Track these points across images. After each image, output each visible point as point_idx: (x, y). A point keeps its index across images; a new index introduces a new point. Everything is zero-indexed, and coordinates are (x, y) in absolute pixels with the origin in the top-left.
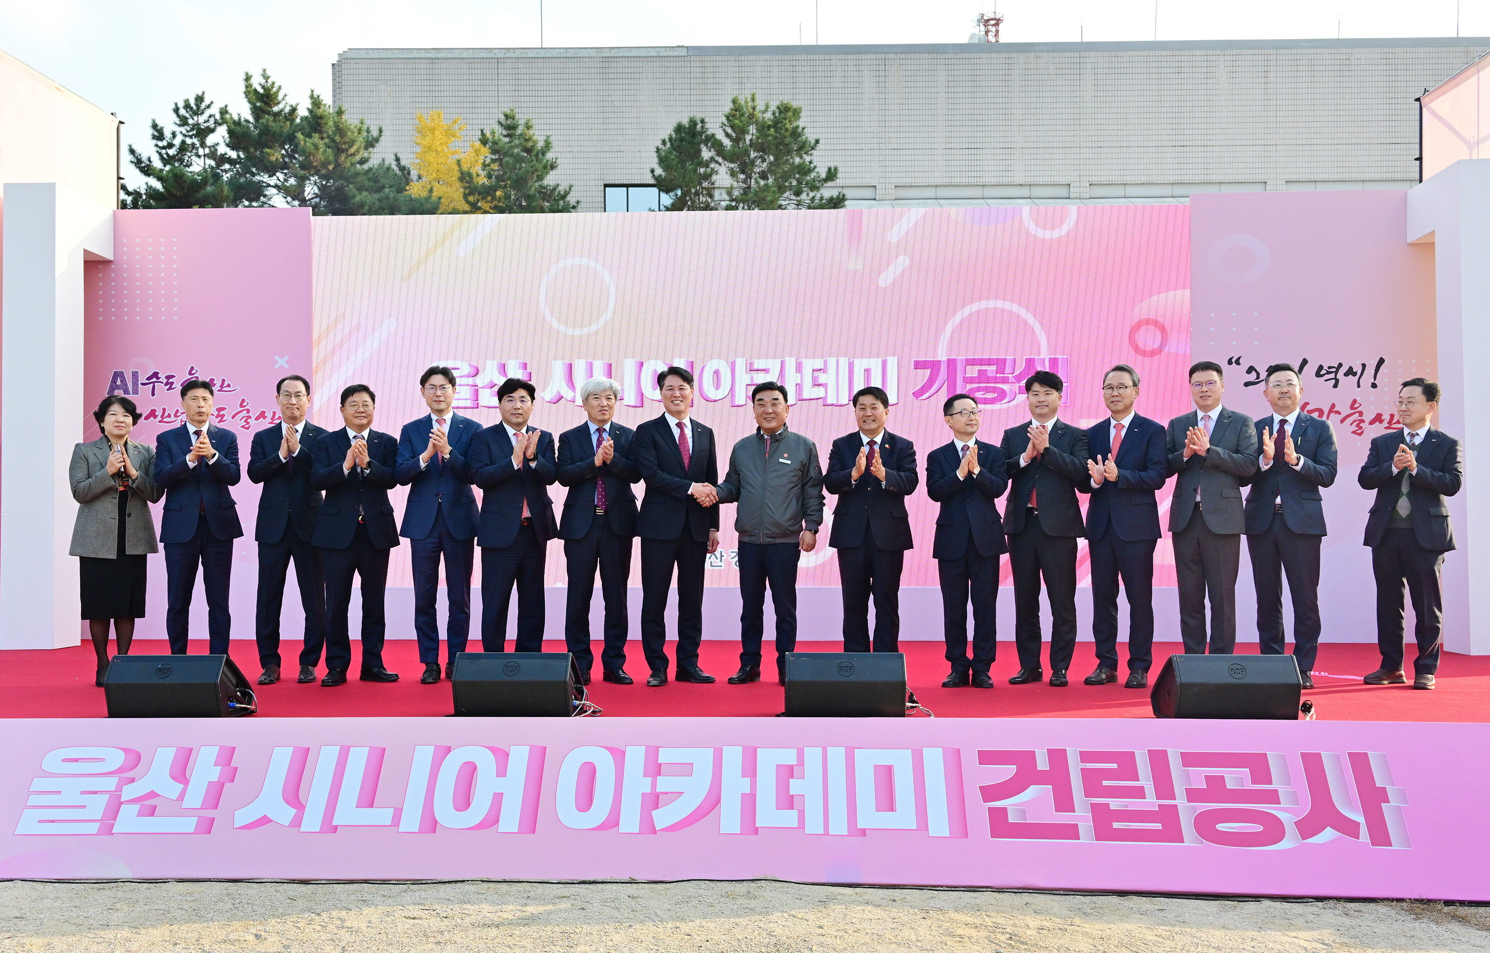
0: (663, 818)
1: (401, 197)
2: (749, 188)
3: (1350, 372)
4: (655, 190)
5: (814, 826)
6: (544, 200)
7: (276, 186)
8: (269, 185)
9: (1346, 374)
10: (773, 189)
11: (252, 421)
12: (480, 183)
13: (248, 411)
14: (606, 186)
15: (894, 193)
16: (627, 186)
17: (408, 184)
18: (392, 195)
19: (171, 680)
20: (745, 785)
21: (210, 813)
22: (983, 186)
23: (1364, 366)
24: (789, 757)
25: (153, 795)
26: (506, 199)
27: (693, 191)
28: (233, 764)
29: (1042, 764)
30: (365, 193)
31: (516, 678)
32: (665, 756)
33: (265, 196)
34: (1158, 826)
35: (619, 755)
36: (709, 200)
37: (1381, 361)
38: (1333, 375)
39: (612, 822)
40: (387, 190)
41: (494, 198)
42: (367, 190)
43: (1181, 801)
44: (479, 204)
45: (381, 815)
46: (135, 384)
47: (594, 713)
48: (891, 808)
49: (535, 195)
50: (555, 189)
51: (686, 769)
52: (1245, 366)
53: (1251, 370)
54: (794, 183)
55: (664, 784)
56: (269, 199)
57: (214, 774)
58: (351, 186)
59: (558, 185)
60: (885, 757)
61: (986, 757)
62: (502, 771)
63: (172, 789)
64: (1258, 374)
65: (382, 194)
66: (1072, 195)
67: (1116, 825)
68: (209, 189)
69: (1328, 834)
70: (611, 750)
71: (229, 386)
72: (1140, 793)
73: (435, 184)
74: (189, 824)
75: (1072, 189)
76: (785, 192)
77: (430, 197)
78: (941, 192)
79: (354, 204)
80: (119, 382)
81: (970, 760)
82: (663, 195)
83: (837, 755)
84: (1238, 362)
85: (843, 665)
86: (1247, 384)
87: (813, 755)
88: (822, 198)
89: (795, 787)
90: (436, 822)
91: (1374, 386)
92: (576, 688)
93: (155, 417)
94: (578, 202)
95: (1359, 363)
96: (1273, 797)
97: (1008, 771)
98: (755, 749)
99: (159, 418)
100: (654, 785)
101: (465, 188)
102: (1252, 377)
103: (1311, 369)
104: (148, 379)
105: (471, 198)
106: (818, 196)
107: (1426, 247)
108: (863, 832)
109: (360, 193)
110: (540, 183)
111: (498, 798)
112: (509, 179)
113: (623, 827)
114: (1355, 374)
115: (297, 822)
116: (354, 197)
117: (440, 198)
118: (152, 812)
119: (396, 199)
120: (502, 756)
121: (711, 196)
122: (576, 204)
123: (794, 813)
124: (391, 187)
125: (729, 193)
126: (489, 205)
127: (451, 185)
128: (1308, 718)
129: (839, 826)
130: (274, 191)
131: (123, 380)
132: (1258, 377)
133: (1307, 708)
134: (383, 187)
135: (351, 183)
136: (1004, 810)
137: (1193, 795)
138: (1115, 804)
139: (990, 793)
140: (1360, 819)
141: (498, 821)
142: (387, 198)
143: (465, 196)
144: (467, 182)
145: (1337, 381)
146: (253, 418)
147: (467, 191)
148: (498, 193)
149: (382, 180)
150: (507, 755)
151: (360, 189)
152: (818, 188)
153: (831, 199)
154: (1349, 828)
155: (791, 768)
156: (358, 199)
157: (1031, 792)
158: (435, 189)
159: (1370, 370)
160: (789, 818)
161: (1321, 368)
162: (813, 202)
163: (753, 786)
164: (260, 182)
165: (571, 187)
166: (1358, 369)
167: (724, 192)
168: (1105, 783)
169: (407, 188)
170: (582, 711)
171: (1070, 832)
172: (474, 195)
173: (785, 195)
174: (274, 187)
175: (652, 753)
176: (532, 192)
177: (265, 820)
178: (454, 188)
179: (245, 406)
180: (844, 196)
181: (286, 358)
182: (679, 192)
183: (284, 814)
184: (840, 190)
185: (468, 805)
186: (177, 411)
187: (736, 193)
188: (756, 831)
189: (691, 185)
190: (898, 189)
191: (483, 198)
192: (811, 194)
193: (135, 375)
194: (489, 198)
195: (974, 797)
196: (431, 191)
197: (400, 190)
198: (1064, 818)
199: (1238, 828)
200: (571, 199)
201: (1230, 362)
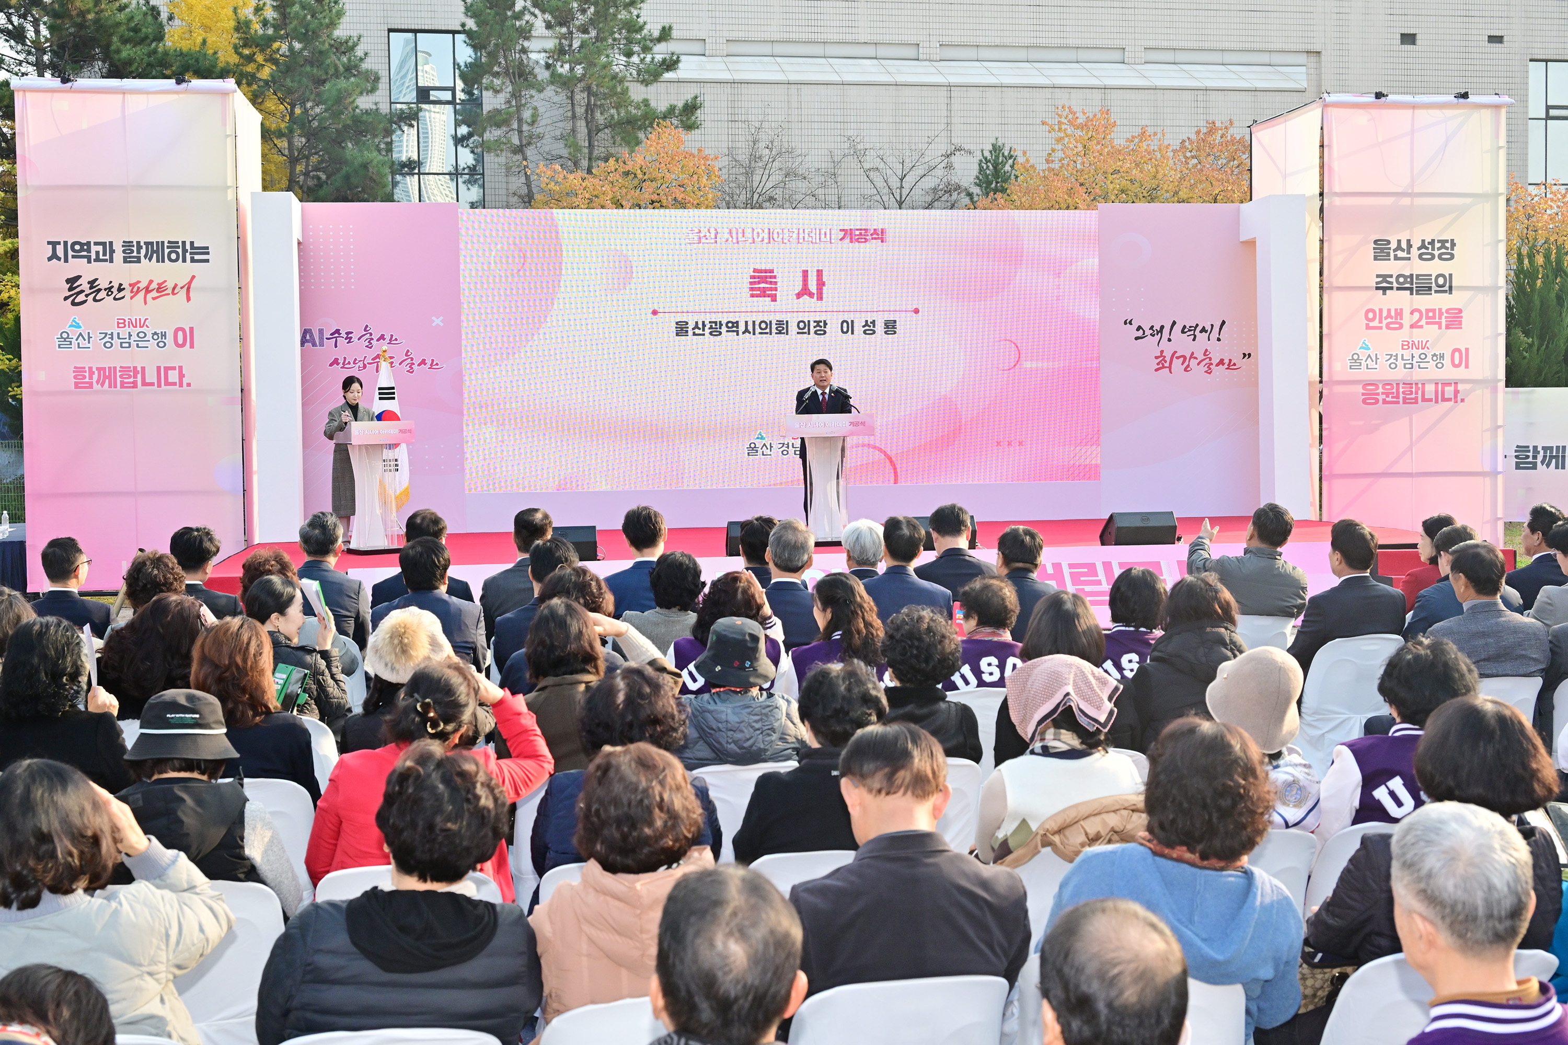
2: (570, 45)
3: (1203, 330)
4: (448, 37)
9: (1201, 332)
11: (415, 367)
13: (412, 359)
14: (390, 30)
15: (726, 49)
16: (416, 31)
22: (824, 43)
23: (1212, 326)
30: (129, 47)
37: (1223, 323)
38: (1192, 333)
42: (130, 42)
46: (321, 338)
50: (345, 41)
52: (1135, 326)
53: (1139, 328)
54: (624, 41)
58: (115, 38)
59: (348, 37)
64: (1144, 332)
65: (147, 47)
66: (921, 57)
71: (396, 339)
72: (1099, 583)
75: (921, 50)
76: (612, 51)
78: (778, 49)
80: (308, 337)
84: (1130, 323)
86: (1137, 338)
88: (654, 60)
91: (1219, 340)
93: (338, 364)
94: (366, 54)
95: (1209, 324)
99: (341, 365)
101: (239, 39)
102: (1140, 333)
103: (1178, 328)
104: (332, 334)
106: (650, 56)
107: (1251, 244)
109: (125, 47)
110: (329, 34)
114: (1206, 332)
124: (153, 35)
128: (1180, 544)
131: (312, 335)
132: (1144, 334)
144: (244, 33)
145: (1195, 336)
147: (242, 43)
148: (275, 44)
152: (650, 49)
153: (663, 61)
159: (1216, 329)
161: (1185, 327)
162: (644, 64)
165: (359, 37)
166: (1208, 328)
168: (1082, 578)
169: (163, 35)
180: (678, 57)
181: (441, 318)
190: (730, 44)
192: (642, 55)
193: (321, 332)
194: (266, 50)
200: (359, 52)
201: (1125, 323)
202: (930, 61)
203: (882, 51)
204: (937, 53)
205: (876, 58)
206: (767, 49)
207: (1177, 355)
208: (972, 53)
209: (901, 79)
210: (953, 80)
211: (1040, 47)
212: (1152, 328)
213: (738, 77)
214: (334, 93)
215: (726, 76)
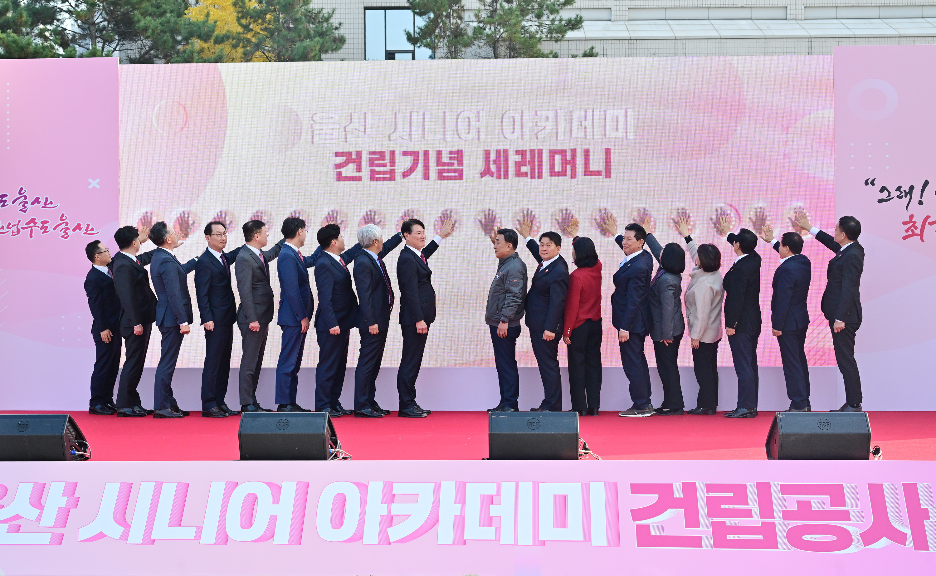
0: (395, 533)
1: (181, 21)
2: (495, 11)
4: (409, 13)
5: (507, 538)
6: (309, 23)
7: (68, 11)
8: (62, 10)
10: (517, 13)
12: (252, 7)
13: (67, 224)
14: (366, 8)
15: (628, 15)
16: (385, 8)
17: (186, 8)
18: (172, 20)
19: (29, 432)
20: (457, 510)
21: (61, 530)
22: (708, 8)
24: (490, 489)
25: (17, 517)
26: (275, 22)
27: (445, 14)
28: (76, 495)
29: (678, 493)
30: (148, 18)
31: (287, 432)
32: (397, 489)
33: (58, 20)
34: (760, 537)
35: (363, 488)
36: (459, 22)
39: (358, 536)
40: (168, 15)
41: (264, 20)
42: (150, 15)
43: (778, 519)
44: (251, 26)
45: (187, 532)
47: (345, 458)
48: (565, 526)
49: (301, 19)
50: (319, 13)
51: (413, 498)
52: (878, 186)
53: (883, 189)
54: (536, 6)
55: (396, 509)
56: (62, 23)
57: (63, 502)
58: (136, 12)
59: (322, 9)
60: (561, 489)
61: (637, 489)
62: (276, 500)
63: (31, 513)
64: (889, 193)
65: (164, 19)
66: (788, 17)
67: (729, 537)
68: (10, 14)
69: (884, 542)
70: (358, 484)
71: (51, 203)
72: (748, 514)
73: (211, 8)
74: (46, 538)
75: (788, 11)
76: (527, 14)
77: (207, 21)
78: (671, 14)
79: (139, 28)
81: (625, 491)
82: (418, 18)
83: (526, 488)
84: (873, 183)
85: (532, 421)
86: (880, 201)
87: (508, 488)
88: (561, 20)
89: (494, 510)
90: (228, 537)
92: (332, 440)
94: (340, 24)
96: (846, 516)
97: (652, 499)
98: (465, 483)
100: (389, 509)
101: (239, 12)
102: (885, 195)
103: (931, 189)
105: (244, 21)
106: (558, 18)
108: (543, 543)
109: (145, 18)
110: (306, 7)
111: (273, 520)
112: (279, 3)
113: (366, 541)
115: (125, 537)
116: (139, 21)
117: (216, 22)
118: (18, 529)
119: (176, 23)
120: (276, 489)
121: (461, 18)
122: (338, 26)
123: (493, 529)
124: (172, 12)
125: (477, 16)
126: (260, 26)
127: (225, 10)
128: (876, 459)
129: (526, 538)
130: (67, 15)
132: (889, 195)
133: (876, 452)
134: (165, 12)
135: (136, 9)
136: (648, 526)
137: (787, 515)
138: (729, 521)
139: (637, 514)
140: (907, 531)
141: (273, 536)
142: (169, 22)
143: (238, 19)
144: (240, 7)
146: (71, 229)
147: (240, 15)
148: (268, 16)
149: (164, 6)
150: (280, 488)
151: (144, 14)
152: (557, 12)
153: (569, 21)
154: (900, 538)
155: (492, 496)
156: (142, 23)
157: (669, 513)
158: (211, 13)
160: (489, 533)
162: (553, 24)
163: (463, 510)
164: (54, 7)
165: (334, 10)
167: (472, 14)
168: (723, 507)
169: (186, 12)
170: (336, 456)
171: (696, 542)
172: (246, 18)
173: (528, 17)
174: (66, 12)
175: (388, 486)
176: (299, 15)
177: (101, 536)
178: (228, 12)
179: (64, 220)
180: (581, 18)
181: (98, 180)
182: (432, 15)
183: (116, 531)
184: (578, 12)
185: (252, 525)
186: (9, 224)
187: (484, 15)
188: (464, 542)
189: (442, 9)
190: (631, 10)
191: (255, 21)
192: (551, 17)
194: (260, 21)
195: (626, 518)
196: (208, 15)
197: (180, 15)
198: (692, 532)
199: (818, 538)
200: (334, 21)
201: (866, 183)
202: (796, 20)
203: (756, 13)
204: (802, 13)
205: (751, 19)
206: (661, 14)
207: (930, 220)
208: (831, 13)
209: (769, 33)
210: (813, 33)
211: (890, 6)
212: (899, 189)
213: (634, 35)
214: (301, 49)
215: (625, 35)
